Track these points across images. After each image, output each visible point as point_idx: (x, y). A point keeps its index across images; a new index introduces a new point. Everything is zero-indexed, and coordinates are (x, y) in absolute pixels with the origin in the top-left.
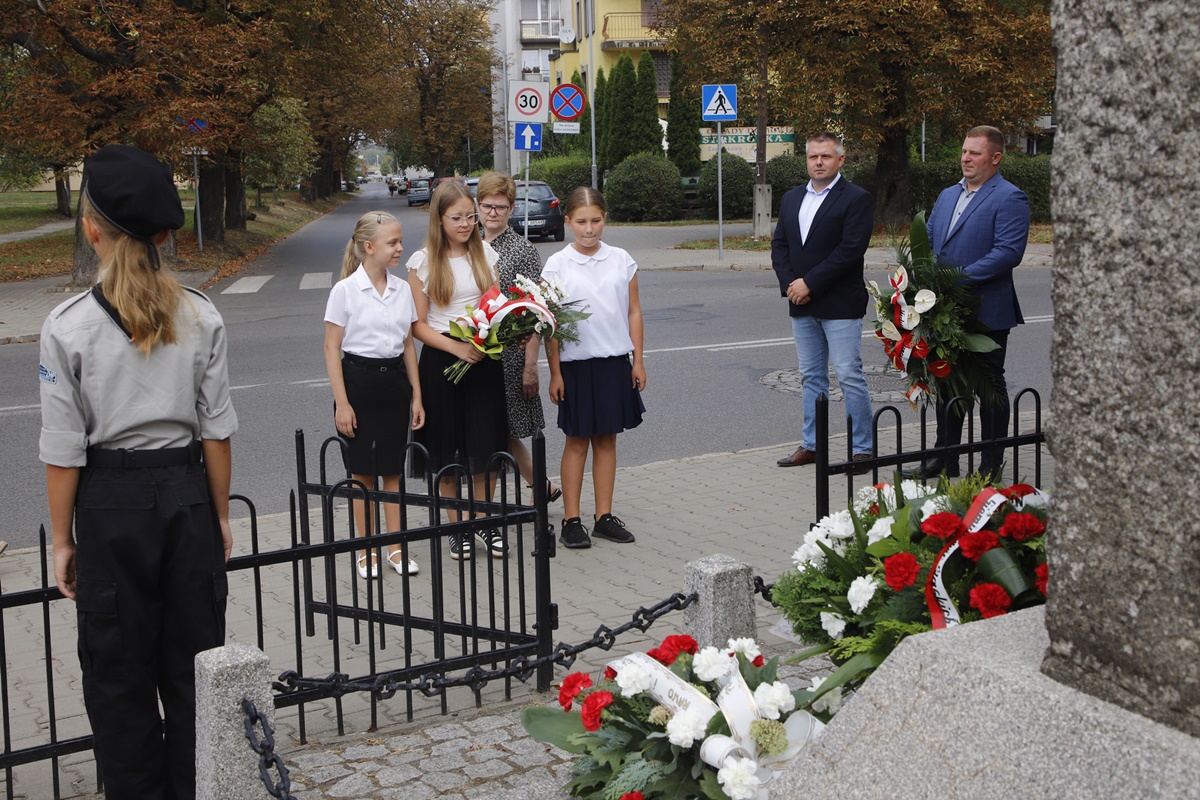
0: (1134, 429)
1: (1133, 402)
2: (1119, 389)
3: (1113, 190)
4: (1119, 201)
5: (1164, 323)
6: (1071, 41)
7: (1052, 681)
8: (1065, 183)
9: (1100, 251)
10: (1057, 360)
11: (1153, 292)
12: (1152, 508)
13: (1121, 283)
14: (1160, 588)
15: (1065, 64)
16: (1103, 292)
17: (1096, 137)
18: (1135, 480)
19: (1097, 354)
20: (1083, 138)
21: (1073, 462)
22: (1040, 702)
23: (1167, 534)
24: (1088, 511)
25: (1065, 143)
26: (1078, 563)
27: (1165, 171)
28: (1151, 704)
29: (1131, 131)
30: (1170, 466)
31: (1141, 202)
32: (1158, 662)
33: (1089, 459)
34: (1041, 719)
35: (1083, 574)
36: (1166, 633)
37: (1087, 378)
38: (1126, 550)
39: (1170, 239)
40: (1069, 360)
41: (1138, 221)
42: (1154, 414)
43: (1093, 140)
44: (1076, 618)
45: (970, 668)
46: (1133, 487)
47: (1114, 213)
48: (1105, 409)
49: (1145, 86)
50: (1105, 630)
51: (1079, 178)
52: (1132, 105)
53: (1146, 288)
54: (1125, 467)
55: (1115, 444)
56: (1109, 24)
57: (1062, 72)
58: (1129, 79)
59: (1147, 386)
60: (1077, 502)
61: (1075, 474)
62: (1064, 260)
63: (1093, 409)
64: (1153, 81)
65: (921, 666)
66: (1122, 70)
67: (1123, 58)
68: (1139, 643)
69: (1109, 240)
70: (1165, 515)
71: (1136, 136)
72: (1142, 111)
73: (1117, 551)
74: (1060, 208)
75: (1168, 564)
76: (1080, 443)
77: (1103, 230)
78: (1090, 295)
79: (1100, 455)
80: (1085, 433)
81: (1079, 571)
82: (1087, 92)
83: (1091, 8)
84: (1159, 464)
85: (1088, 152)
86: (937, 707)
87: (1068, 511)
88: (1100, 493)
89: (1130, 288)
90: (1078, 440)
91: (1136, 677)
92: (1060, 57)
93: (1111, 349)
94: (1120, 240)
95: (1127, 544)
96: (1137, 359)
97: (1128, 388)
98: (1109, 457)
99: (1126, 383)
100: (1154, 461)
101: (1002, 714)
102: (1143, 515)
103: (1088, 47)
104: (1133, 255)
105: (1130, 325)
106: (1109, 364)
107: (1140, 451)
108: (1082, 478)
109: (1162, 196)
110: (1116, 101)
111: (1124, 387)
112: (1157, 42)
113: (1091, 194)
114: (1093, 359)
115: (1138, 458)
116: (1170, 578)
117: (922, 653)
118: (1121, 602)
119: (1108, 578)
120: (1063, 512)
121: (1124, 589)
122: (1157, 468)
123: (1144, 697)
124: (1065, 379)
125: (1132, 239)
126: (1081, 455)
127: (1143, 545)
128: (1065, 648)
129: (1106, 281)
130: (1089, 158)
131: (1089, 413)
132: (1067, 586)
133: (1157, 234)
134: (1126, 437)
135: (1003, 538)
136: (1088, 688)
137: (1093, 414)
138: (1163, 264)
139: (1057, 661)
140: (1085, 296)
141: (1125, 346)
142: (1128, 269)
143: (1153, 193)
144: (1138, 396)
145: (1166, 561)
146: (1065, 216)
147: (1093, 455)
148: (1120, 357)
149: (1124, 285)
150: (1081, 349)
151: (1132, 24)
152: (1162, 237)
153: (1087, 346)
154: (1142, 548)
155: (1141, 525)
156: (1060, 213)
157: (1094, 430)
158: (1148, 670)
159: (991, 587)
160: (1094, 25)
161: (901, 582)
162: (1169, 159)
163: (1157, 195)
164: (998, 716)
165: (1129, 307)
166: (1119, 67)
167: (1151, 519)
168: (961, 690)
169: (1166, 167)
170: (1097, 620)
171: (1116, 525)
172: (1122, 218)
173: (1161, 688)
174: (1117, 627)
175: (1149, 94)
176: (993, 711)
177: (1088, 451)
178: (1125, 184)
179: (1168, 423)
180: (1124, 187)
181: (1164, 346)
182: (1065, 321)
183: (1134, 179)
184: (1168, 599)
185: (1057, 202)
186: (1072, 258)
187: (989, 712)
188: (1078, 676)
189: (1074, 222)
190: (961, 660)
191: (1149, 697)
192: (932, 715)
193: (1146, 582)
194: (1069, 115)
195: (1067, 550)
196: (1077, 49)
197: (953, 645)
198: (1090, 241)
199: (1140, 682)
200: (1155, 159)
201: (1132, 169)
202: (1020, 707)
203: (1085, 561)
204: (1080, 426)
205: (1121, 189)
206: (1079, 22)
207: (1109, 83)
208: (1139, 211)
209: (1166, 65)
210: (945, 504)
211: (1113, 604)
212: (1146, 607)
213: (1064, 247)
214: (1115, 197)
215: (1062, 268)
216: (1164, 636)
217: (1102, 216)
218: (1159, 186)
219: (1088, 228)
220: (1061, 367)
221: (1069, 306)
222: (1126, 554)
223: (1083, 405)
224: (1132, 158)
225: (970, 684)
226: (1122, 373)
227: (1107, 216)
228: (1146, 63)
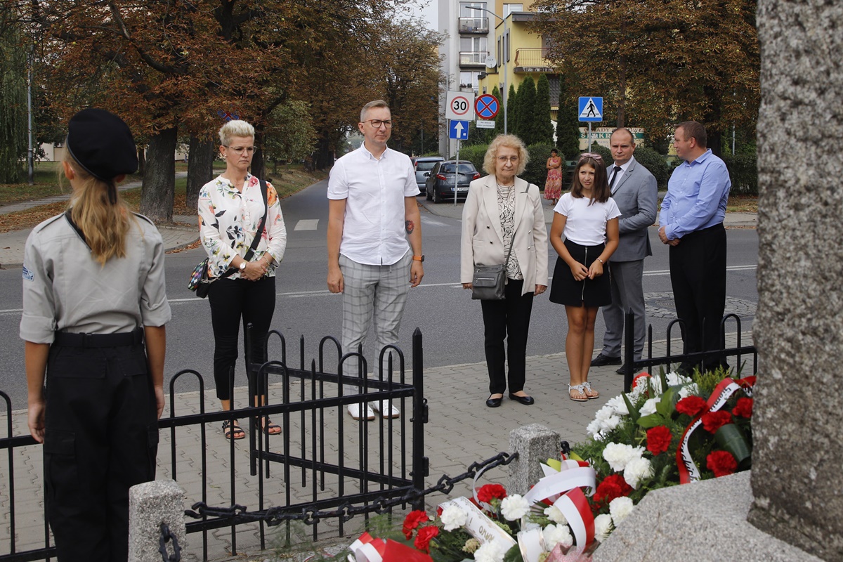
0: (814, 332)
1: (814, 311)
2: (804, 301)
3: (801, 148)
4: (805, 157)
5: (836, 251)
6: (770, 36)
7: (754, 528)
8: (766, 143)
9: (791, 195)
10: (761, 279)
11: (829, 227)
12: (827, 395)
13: (805, 219)
14: (832, 457)
15: (766, 53)
16: (793, 227)
17: (788, 108)
18: (815, 373)
19: (789, 274)
20: (779, 109)
21: (772, 358)
22: (743, 545)
23: (837, 415)
24: (782, 397)
25: (766, 113)
26: (774, 436)
27: (836, 133)
28: (824, 548)
29: (813, 103)
30: (840, 362)
31: (819, 157)
32: (830, 515)
33: (783, 356)
34: (743, 558)
35: (777, 445)
36: (836, 492)
37: (781, 293)
38: (808, 427)
39: (840, 186)
40: (769, 279)
41: (818, 172)
42: (828, 322)
43: (787, 110)
44: (772, 479)
45: (694, 517)
46: (813, 378)
47: (801, 166)
48: (794, 317)
49: (822, 69)
50: (792, 490)
51: (776, 139)
52: (813, 83)
53: (824, 223)
54: (808, 362)
55: (801, 344)
56: (797, 23)
57: (764, 59)
58: (811, 64)
59: (823, 299)
60: (774, 389)
61: (773, 367)
62: (766, 202)
63: (786, 316)
64: (828, 66)
65: (659, 514)
66: (806, 57)
67: (806, 48)
68: (816, 500)
69: (797, 186)
70: (836, 400)
71: (816, 107)
72: (820, 88)
73: (802, 428)
74: (763, 162)
75: (838, 438)
76: (776, 343)
77: (793, 179)
78: (784, 228)
79: (790, 352)
80: (781, 336)
81: (775, 443)
82: (782, 74)
83: (784, 11)
84: (832, 360)
85: (783, 120)
86: (669, 546)
87: (767, 396)
88: (790, 382)
89: (812, 223)
90: (775, 340)
91: (814, 527)
92: (762, 48)
93: (799, 270)
94: (805, 186)
95: (809, 423)
96: (817, 279)
97: (811, 301)
98: (797, 355)
99: (809, 297)
100: (829, 357)
101: (715, 554)
102: (821, 400)
103: (782, 40)
104: (814, 198)
105: (812, 252)
106: (797, 282)
107: (819, 350)
108: (778, 371)
109: (835, 152)
110: (802, 80)
111: (808, 300)
112: (831, 36)
113: (785, 151)
114: (785, 278)
115: (817, 355)
116: (839, 450)
117: (660, 503)
118: (804, 467)
119: (796, 449)
120: (764, 397)
121: (806, 458)
122: (831, 363)
123: (820, 543)
124: (766, 293)
125: (813, 185)
126: (777, 353)
127: (820, 423)
128: (764, 502)
129: (795, 218)
130: (784, 124)
131: (783, 320)
132: (766, 455)
133: (831, 182)
134: (809, 339)
135: (735, 416)
136: (780, 534)
137: (786, 320)
138: (836, 205)
139: (758, 513)
140: (780, 230)
141: (808, 268)
142: (811, 208)
143: (828, 151)
144: (817, 307)
145: (836, 436)
146: (766, 168)
147: (785, 352)
148: (805, 276)
149: (808, 221)
150: (777, 270)
151: (812, 22)
152: (834, 184)
153: (782, 268)
154: (820, 426)
155: (819, 408)
156: (763, 166)
157: (786, 333)
158: (823, 521)
159: (722, 454)
160: (786, 23)
161: (658, 448)
162: (839, 124)
163: (831, 152)
164: (712, 555)
165: (811, 238)
166: (804, 55)
167: (826, 403)
168: (686, 534)
169: (837, 131)
170: (787, 481)
171: (801, 408)
172: (807, 170)
173: (832, 536)
174: (801, 488)
175: (825, 75)
176: (708, 551)
177: (782, 350)
178: (809, 143)
179: (839, 329)
180: (808, 146)
181: (836, 268)
182: (766, 248)
183: (815, 140)
184: (837, 466)
185: (761, 157)
186: (772, 200)
187: (705, 551)
188: (772, 525)
189: (772, 172)
190: (688, 510)
191: (823, 543)
192: (665, 553)
193: (822, 453)
194: (769, 91)
195: (766, 426)
196: (774, 42)
197: (684, 499)
198: (784, 187)
199: (817, 531)
200: (829, 124)
201: (814, 132)
202: (728, 548)
203: (779, 435)
204: (776, 330)
205: (806, 148)
206: (776, 22)
207: (797, 67)
208: (819, 164)
209: (837, 53)
210: (694, 390)
211: (798, 469)
212: (822, 472)
213: (765, 192)
214: (801, 153)
215: (764, 208)
216: (834, 495)
217: (793, 168)
218: (832, 146)
219: (782, 178)
220: (764, 284)
221: (769, 237)
222: (808, 430)
223: (778, 313)
224: (813, 124)
225: (693, 529)
226: (806, 289)
227: (796, 169)
228: (823, 51)
